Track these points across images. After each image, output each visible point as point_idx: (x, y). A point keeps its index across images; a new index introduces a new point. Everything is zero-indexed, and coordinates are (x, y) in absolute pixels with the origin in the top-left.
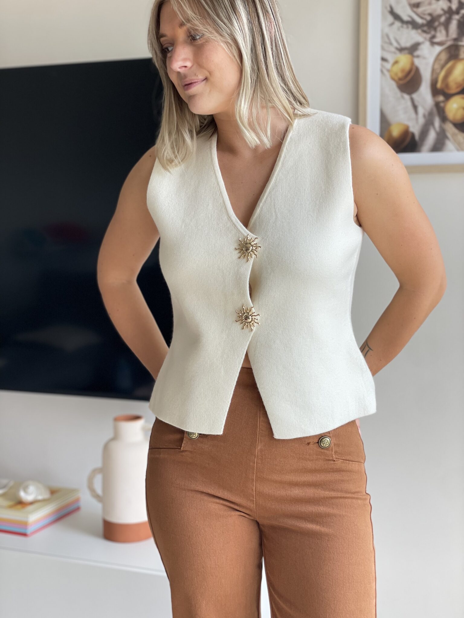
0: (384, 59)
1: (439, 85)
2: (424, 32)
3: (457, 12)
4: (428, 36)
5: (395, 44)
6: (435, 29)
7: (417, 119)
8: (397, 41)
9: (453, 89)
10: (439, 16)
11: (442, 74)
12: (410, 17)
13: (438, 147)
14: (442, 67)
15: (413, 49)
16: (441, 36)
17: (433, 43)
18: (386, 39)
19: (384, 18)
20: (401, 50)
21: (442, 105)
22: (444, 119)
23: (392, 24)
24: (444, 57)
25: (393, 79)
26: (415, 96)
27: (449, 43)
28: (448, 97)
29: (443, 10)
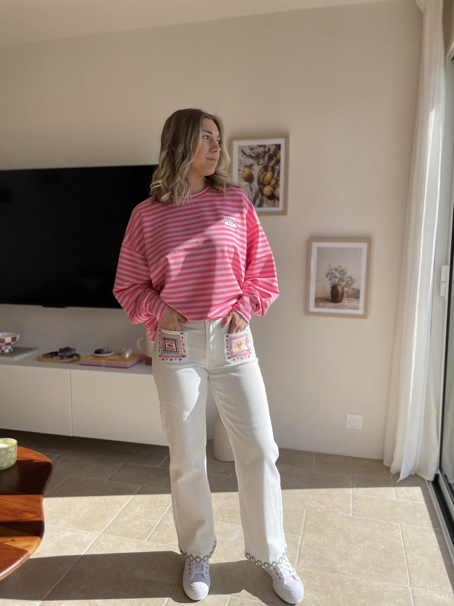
0: (239, 170)
1: (261, 181)
2: (255, 160)
3: (268, 152)
4: (256, 161)
5: (244, 164)
6: (259, 159)
7: (252, 194)
8: (245, 163)
9: (266, 183)
10: (261, 154)
11: (262, 177)
12: (249, 153)
13: (260, 205)
14: (262, 173)
15: (250, 166)
16: (261, 162)
17: (258, 164)
18: (240, 162)
19: (239, 153)
20: (246, 166)
21: (262, 189)
22: (263, 194)
23: (242, 156)
24: (263, 170)
25: (243, 178)
26: (252, 185)
27: (265, 165)
28: (264, 186)
29: (262, 151)
